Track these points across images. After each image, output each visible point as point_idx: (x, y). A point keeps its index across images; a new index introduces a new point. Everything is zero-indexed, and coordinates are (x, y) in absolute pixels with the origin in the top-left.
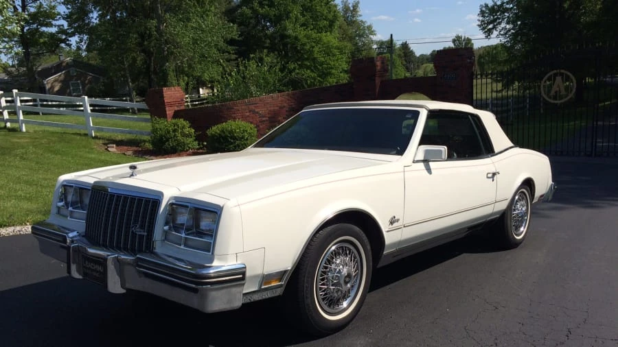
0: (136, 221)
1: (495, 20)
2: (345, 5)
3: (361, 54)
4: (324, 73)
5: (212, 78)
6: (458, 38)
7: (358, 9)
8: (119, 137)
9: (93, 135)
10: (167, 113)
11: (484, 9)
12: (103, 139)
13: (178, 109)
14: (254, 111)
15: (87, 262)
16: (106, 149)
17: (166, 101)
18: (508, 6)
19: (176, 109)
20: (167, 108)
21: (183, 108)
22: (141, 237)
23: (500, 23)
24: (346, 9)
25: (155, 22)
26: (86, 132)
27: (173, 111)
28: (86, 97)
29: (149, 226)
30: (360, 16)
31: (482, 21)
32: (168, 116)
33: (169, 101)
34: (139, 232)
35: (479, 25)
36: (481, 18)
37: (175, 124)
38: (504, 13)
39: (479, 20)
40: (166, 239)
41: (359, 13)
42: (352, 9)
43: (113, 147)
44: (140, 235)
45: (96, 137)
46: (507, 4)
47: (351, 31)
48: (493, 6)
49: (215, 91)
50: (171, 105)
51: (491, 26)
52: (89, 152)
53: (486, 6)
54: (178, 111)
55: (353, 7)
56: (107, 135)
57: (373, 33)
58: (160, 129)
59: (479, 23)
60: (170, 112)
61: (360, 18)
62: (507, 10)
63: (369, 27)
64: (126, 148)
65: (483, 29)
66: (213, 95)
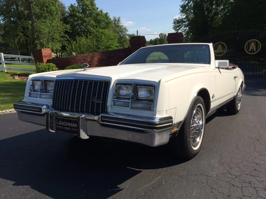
0: (94, 95)
1: (179, 26)
2: (115, 19)
3: (122, 40)
4: (107, 47)
5: (57, 48)
6: (162, 34)
7: (120, 20)
8: (19, 72)
9: (6, 72)
10: (44, 60)
11: (175, 21)
12: (11, 73)
13: (49, 59)
14: (86, 60)
15: (60, 121)
16: (13, 78)
17: (43, 55)
18: (185, 20)
19: (48, 59)
20: (43, 58)
21: (51, 58)
22: (98, 104)
23: (181, 27)
24: (115, 20)
25: (30, 22)
26: (2, 70)
27: (47, 60)
28: (2, 53)
29: (103, 98)
30: (121, 23)
31: (174, 26)
32: (44, 62)
33: (45, 55)
34: (96, 101)
35: (173, 28)
36: (174, 25)
37: (49, 66)
38: (183, 23)
39: (173, 26)
40: (114, 105)
41: (121, 22)
42: (117, 20)
43: (17, 77)
44: (97, 103)
45: (7, 73)
46: (184, 19)
47: (117, 30)
48: (179, 20)
49: (58, 54)
50: (45, 57)
51: (178, 28)
52: (5, 79)
53: (176, 20)
54: (49, 60)
55: (118, 19)
56: (12, 71)
57: (127, 31)
58: (42, 68)
59: (173, 27)
60: (45, 60)
61: (121, 25)
62: (184, 22)
63: (125, 28)
64: (23, 77)
65: (175, 29)
66: (57, 56)
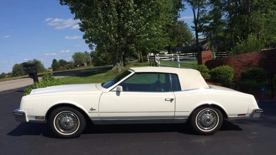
14: (240, 60)
20: (203, 60)
21: (211, 59)
27: (206, 61)
32: (203, 63)
33: (203, 57)
50: (205, 58)
